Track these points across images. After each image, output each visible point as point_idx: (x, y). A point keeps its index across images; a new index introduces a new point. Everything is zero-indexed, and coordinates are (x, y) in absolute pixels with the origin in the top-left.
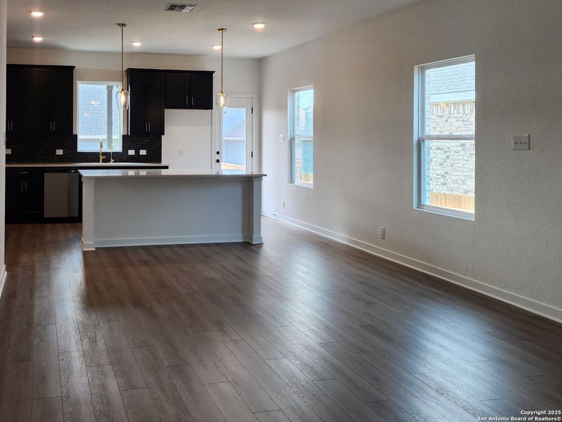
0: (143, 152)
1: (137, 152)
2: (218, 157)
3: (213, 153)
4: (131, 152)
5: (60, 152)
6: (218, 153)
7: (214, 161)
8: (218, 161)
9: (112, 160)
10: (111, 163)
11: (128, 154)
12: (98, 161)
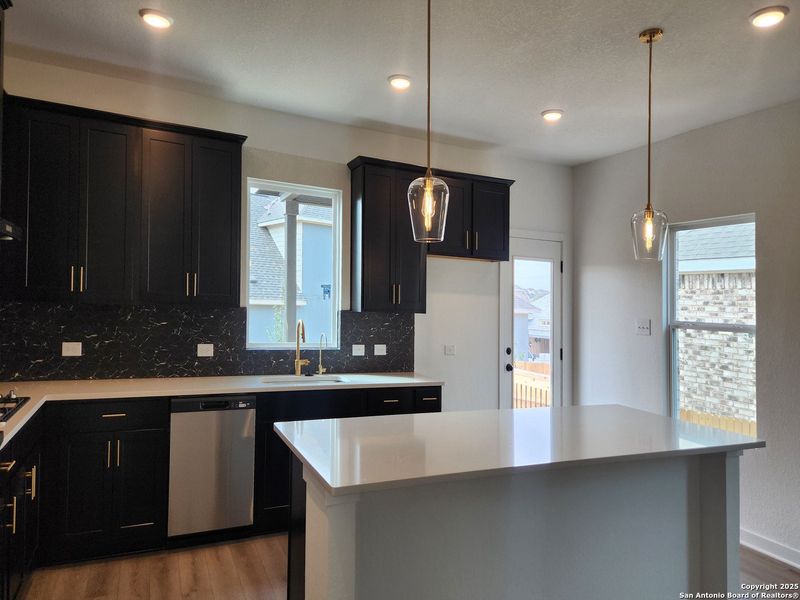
0: (380, 350)
1: (370, 350)
2: (508, 359)
3: (501, 352)
4: (359, 350)
5: (205, 350)
6: (509, 351)
7: (503, 367)
8: (509, 368)
9: (322, 370)
10: (320, 376)
11: (351, 355)
12: (293, 372)
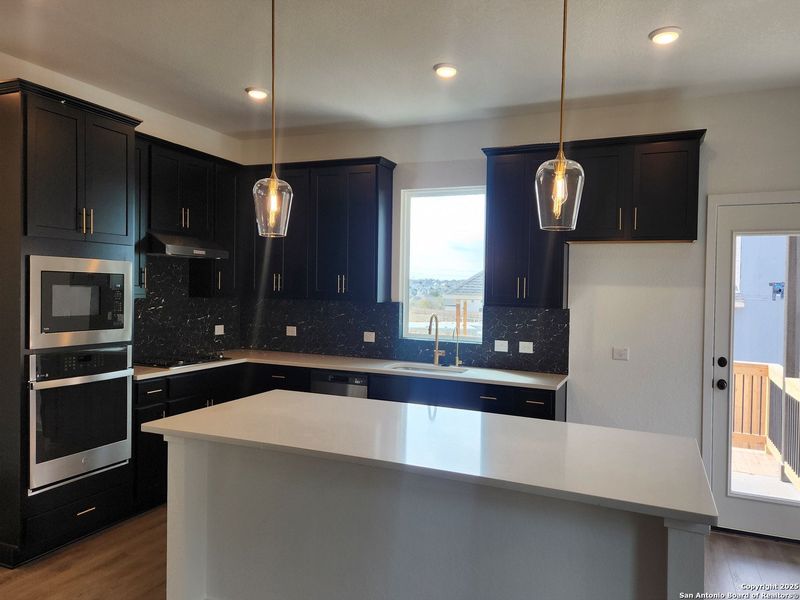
0: (526, 347)
1: (514, 346)
2: (720, 373)
3: (708, 361)
4: (501, 346)
5: (370, 337)
6: (723, 362)
8: (721, 385)
9: (458, 362)
10: (456, 367)
11: (493, 350)
12: (431, 361)
